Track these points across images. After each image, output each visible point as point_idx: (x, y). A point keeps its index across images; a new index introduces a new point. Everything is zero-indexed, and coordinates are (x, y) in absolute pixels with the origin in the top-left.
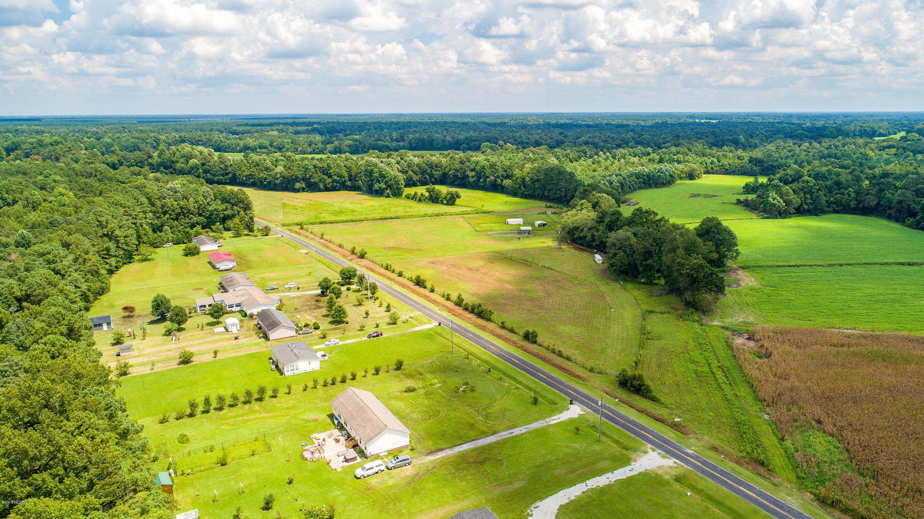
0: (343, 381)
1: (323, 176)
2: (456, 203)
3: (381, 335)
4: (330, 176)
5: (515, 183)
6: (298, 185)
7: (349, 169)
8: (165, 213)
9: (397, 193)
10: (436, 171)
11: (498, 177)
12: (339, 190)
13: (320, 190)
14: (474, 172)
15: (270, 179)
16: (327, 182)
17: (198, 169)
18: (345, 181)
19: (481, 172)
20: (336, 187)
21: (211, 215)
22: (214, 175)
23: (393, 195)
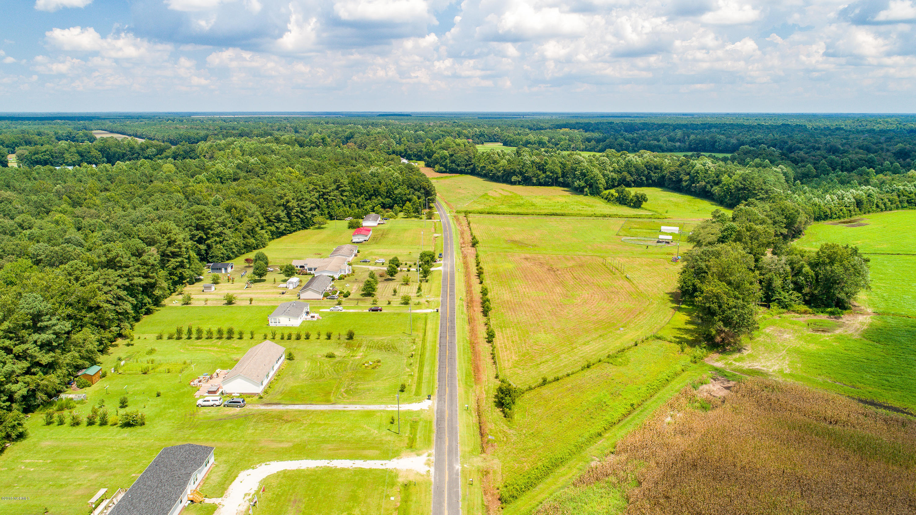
0: (298, 338)
1: (538, 172)
2: (642, 206)
3: (381, 310)
4: (544, 172)
5: (721, 190)
6: (514, 178)
7: (563, 165)
8: (361, 194)
9: (595, 191)
10: (655, 173)
11: (708, 183)
12: (552, 185)
13: (534, 185)
14: (688, 176)
15: (494, 171)
16: (541, 177)
17: (446, 159)
18: (557, 178)
19: (695, 176)
20: (549, 182)
21: (396, 197)
22: (458, 165)
23: (591, 194)
